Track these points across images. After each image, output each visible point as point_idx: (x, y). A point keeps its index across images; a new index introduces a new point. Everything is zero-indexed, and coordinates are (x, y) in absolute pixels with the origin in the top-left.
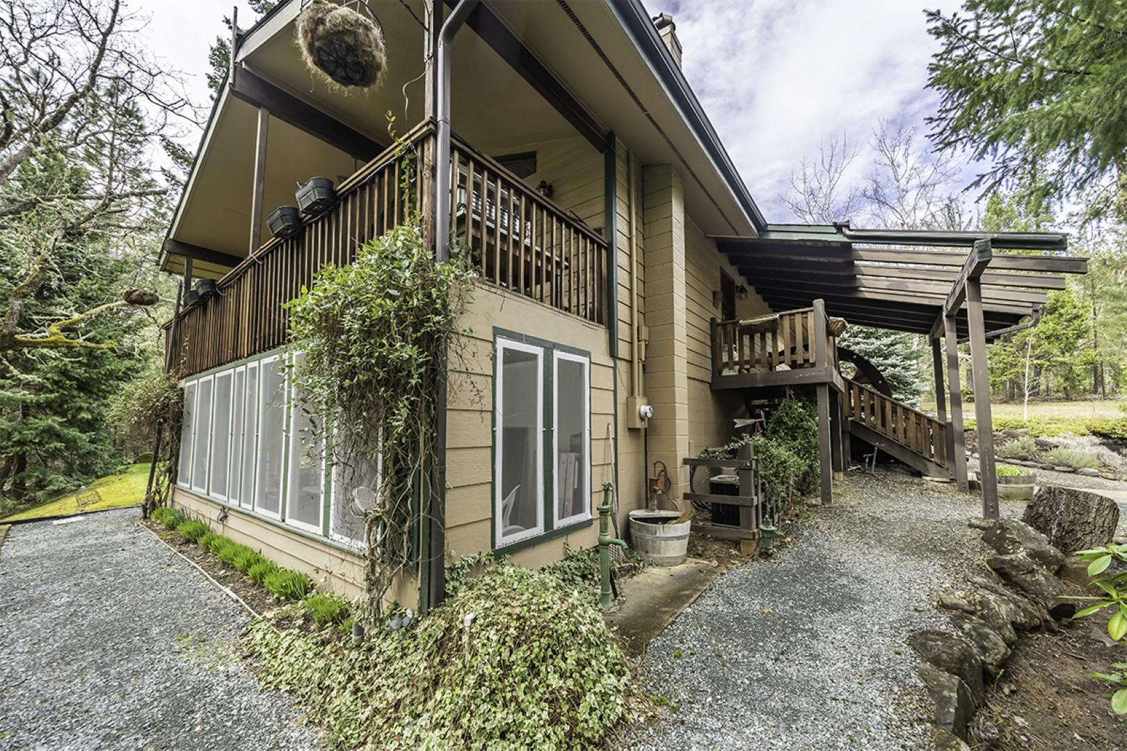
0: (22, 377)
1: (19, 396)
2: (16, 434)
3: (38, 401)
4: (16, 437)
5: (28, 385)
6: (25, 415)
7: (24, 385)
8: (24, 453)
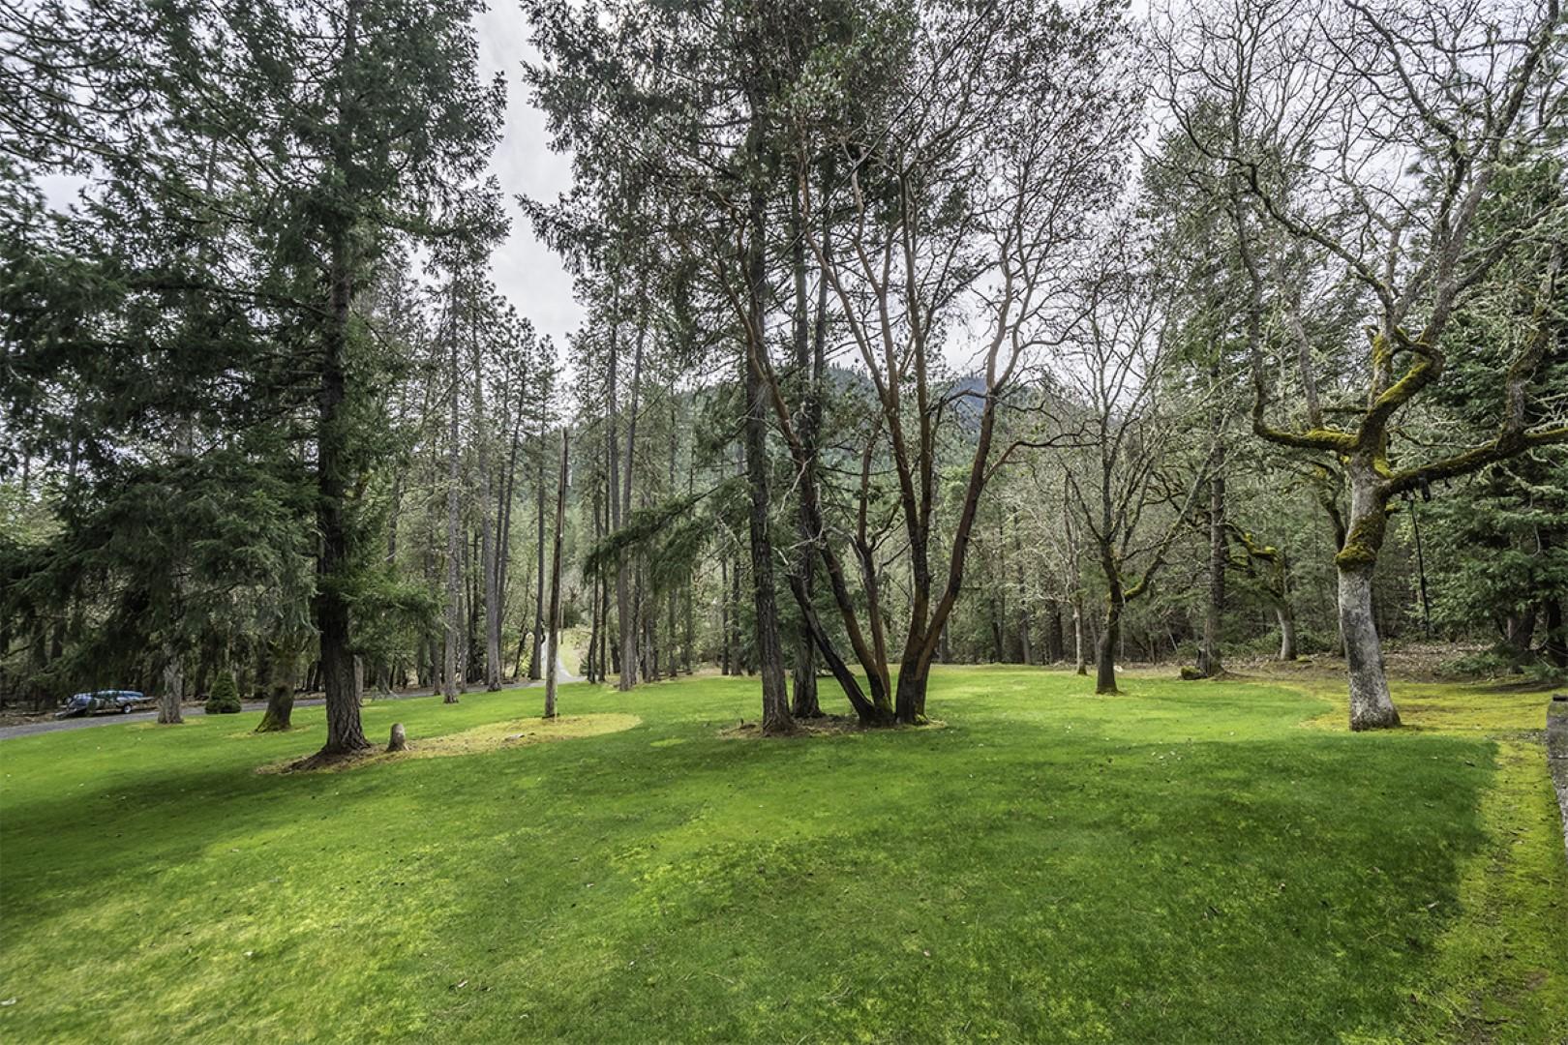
0: (1534, 489)
1: (1530, 516)
2: (1540, 571)
3: (1560, 522)
4: (1540, 576)
5: (1541, 501)
6: (1546, 545)
7: (1535, 501)
8: (1556, 599)
